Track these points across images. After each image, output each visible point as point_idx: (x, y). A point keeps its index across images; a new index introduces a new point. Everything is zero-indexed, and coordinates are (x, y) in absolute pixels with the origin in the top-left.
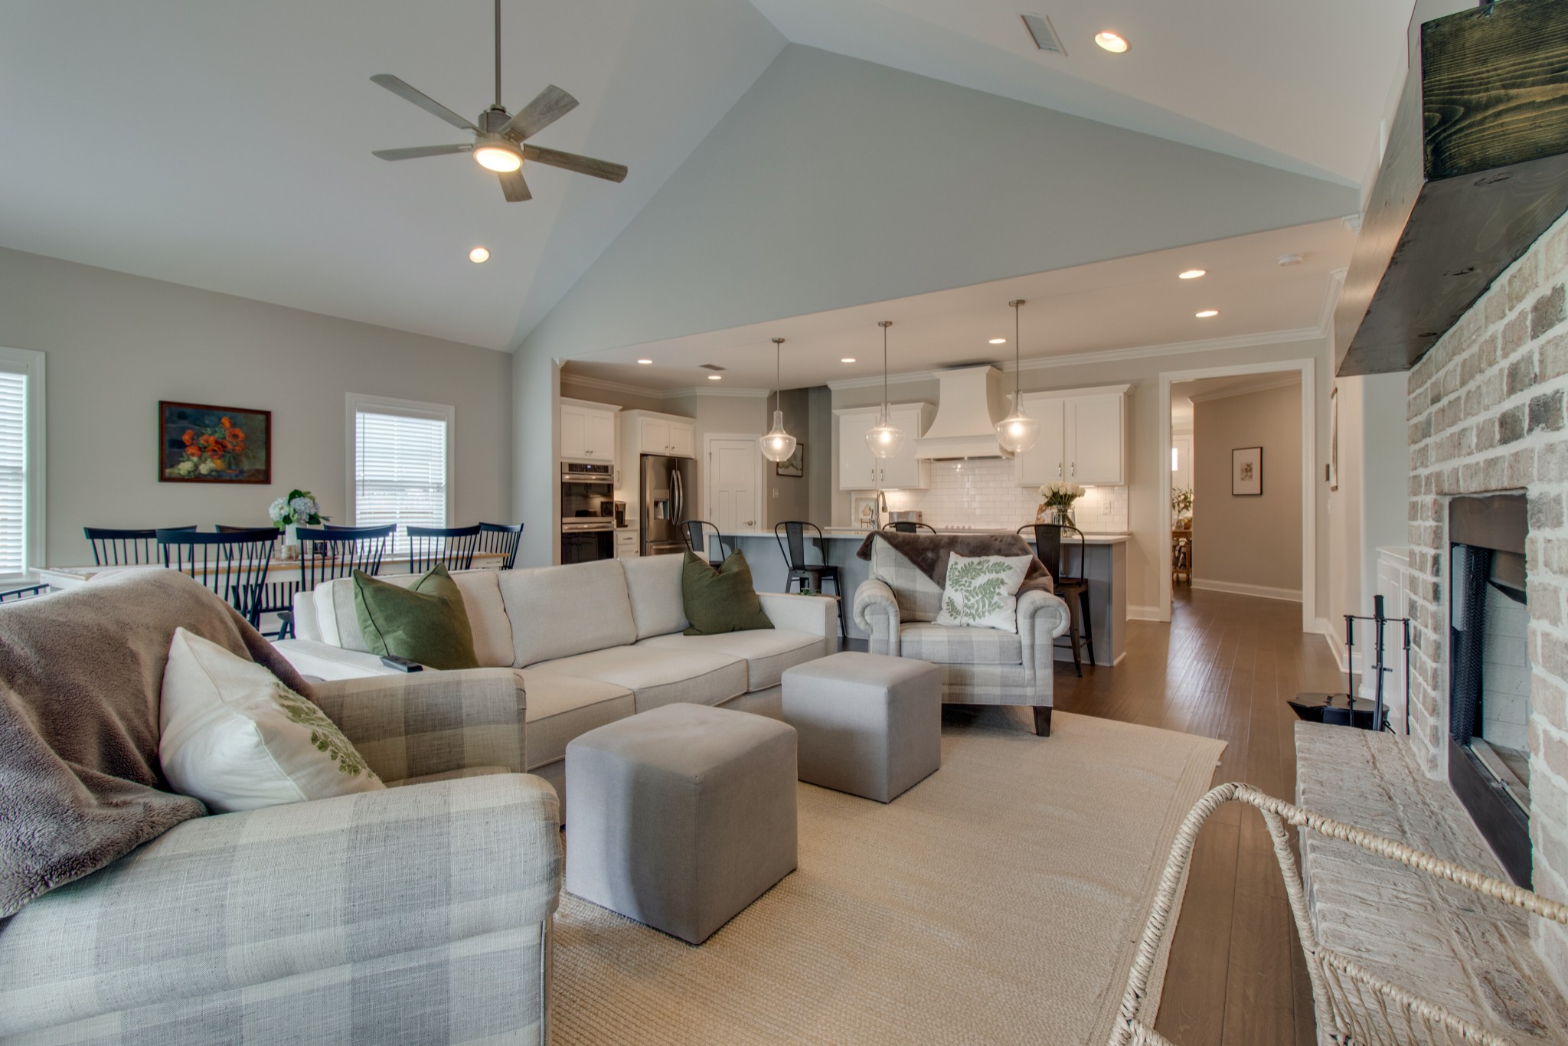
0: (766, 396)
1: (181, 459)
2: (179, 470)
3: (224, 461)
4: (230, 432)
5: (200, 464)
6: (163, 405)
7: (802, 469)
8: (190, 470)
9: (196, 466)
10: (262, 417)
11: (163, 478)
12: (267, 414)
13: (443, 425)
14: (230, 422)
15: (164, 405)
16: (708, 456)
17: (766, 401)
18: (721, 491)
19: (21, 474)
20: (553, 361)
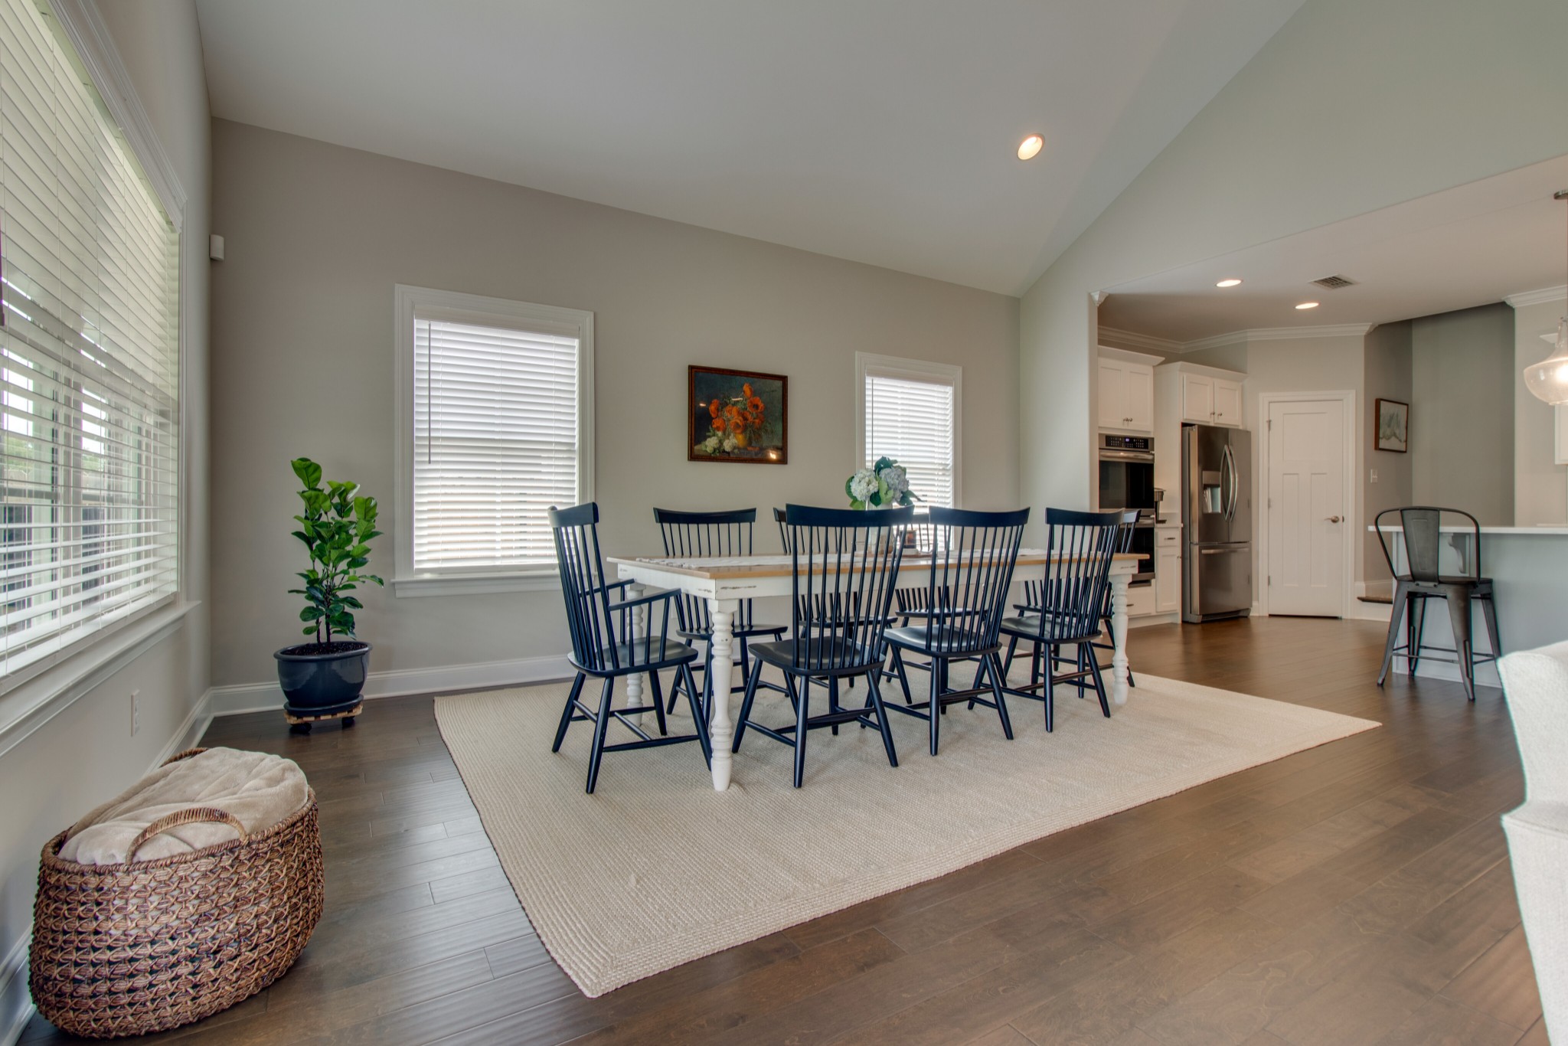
0: (1364, 334)
1: (708, 434)
2: (706, 446)
3: (745, 437)
4: (751, 402)
5: (724, 440)
6: (692, 368)
7: (1406, 441)
8: (716, 446)
9: (721, 442)
10: (779, 383)
11: (693, 457)
12: (784, 379)
13: (949, 390)
14: (751, 389)
15: (694, 370)
16: (1266, 425)
17: (1363, 339)
18: (1285, 474)
19: (574, 451)
20: (1090, 297)
